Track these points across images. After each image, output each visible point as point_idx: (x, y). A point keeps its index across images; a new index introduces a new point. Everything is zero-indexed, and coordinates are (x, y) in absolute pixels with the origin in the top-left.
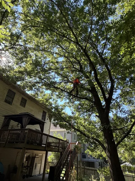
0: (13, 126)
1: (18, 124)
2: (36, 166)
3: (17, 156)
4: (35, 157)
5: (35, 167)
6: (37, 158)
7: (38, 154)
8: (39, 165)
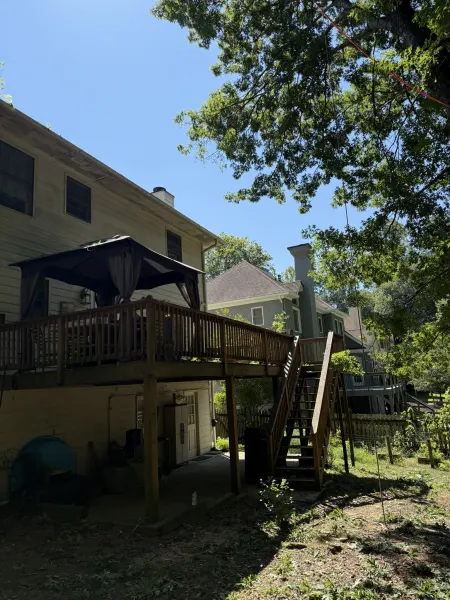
0: (64, 305)
1: (83, 295)
2: (182, 430)
3: (110, 409)
4: (175, 405)
5: (182, 437)
6: (182, 405)
7: (181, 393)
8: (191, 428)
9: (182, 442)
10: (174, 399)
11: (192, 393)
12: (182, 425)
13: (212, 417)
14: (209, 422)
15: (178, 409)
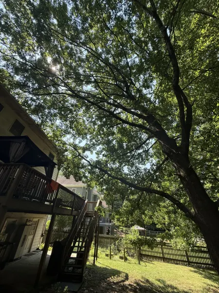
4: (26, 225)
5: (23, 243)
6: (29, 225)
7: (31, 219)
8: (30, 237)
9: (22, 245)
10: (27, 222)
11: (37, 220)
12: (25, 236)
13: (42, 232)
14: (40, 235)
15: (26, 227)
